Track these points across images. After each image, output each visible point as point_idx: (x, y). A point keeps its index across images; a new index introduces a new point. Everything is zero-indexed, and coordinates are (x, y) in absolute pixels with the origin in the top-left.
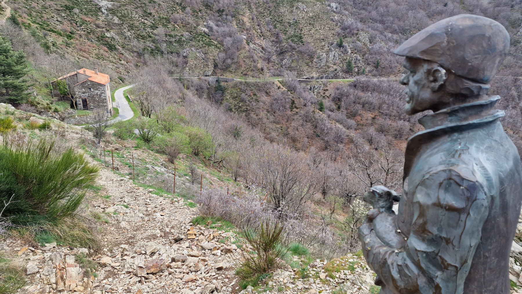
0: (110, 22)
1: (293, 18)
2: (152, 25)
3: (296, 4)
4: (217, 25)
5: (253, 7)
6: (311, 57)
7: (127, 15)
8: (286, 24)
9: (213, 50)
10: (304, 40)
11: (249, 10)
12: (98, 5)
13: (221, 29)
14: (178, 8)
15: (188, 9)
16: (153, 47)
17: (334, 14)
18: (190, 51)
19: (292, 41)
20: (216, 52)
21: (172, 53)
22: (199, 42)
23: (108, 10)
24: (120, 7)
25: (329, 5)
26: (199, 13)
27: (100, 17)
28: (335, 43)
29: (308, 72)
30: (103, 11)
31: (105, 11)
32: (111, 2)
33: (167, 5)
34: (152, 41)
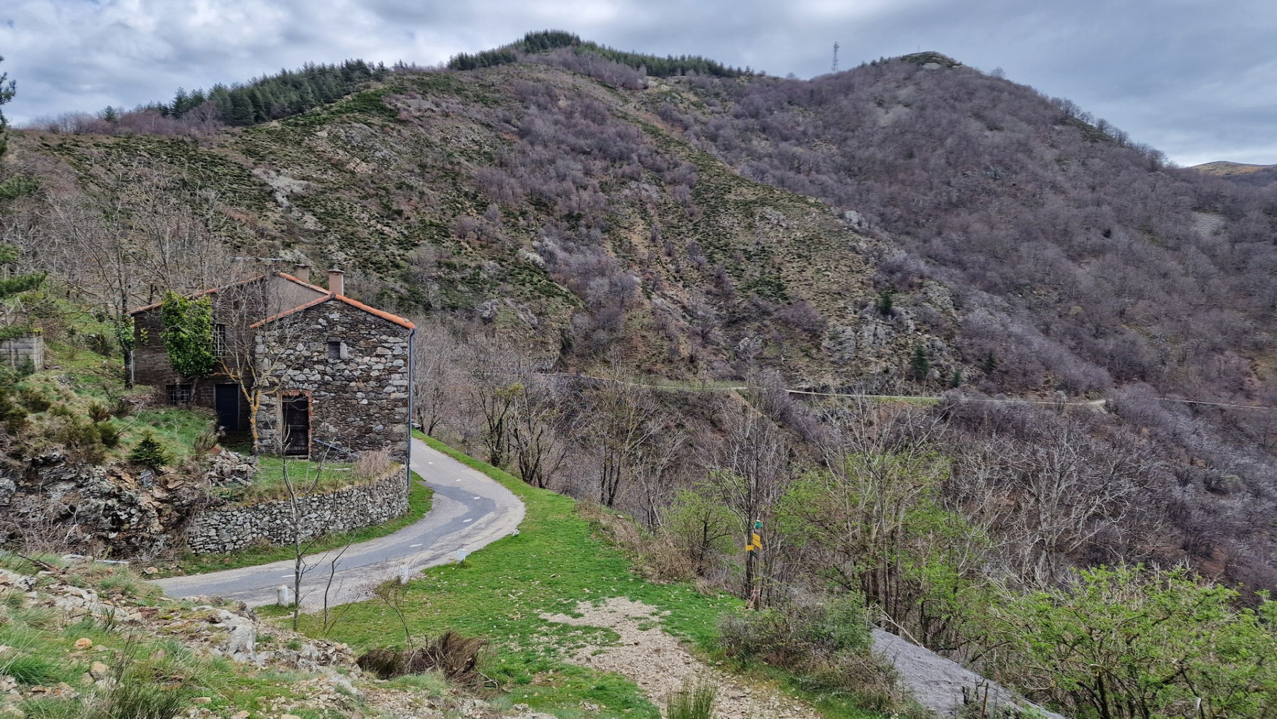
0: (294, 226)
1: (754, 242)
2: (402, 238)
3: (760, 210)
4: (565, 249)
5: (652, 212)
6: (814, 335)
7: (339, 212)
8: (739, 253)
9: (560, 307)
10: (788, 292)
11: (642, 218)
12: (266, 184)
13: (576, 259)
14: (468, 204)
15: (494, 207)
16: (403, 291)
17: (857, 237)
18: (502, 306)
19: (759, 293)
20: (566, 313)
21: (454, 308)
22: (524, 285)
23: (292, 197)
24: (323, 193)
25: (841, 216)
26: (520, 218)
27: (269, 214)
28: (872, 303)
29: (811, 373)
30: (280, 199)
31: (285, 201)
32: (302, 182)
33: (442, 196)
34: (401, 276)
